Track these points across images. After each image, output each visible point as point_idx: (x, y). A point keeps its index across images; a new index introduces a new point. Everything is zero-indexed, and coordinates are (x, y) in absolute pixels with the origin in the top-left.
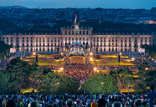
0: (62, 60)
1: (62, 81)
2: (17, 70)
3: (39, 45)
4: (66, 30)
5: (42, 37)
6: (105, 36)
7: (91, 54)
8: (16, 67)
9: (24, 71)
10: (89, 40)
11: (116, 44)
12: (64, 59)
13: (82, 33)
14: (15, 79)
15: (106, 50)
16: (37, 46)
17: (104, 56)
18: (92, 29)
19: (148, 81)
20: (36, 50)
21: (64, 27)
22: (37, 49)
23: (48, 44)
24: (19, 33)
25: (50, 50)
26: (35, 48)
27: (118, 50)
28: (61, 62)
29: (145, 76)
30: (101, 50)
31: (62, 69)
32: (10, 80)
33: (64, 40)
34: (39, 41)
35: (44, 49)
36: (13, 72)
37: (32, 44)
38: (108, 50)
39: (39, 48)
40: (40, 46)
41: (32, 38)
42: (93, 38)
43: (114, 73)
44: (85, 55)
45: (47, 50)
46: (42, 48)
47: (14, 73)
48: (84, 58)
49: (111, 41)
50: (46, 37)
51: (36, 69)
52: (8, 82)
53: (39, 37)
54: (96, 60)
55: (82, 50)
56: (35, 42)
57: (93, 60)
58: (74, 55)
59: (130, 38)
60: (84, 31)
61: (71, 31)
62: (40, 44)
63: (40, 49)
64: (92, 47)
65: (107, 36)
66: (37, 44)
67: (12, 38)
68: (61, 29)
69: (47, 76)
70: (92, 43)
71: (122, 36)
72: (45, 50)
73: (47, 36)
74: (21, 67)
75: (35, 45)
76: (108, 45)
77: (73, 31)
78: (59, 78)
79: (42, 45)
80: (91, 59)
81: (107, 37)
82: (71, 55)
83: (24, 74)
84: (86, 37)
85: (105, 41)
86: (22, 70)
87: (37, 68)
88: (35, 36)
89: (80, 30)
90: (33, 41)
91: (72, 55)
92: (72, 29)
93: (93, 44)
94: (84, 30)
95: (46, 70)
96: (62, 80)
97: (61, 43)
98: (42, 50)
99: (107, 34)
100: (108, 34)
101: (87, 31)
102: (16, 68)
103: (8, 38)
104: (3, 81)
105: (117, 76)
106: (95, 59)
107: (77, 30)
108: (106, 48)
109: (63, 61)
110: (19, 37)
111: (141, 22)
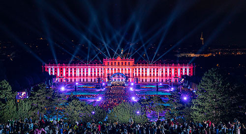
2: (40, 97)
3: (82, 75)
4: (108, 61)
5: (85, 68)
6: (146, 67)
7: (132, 84)
8: (38, 94)
9: (46, 99)
10: (131, 71)
11: (157, 75)
12: (105, 88)
13: (124, 64)
14: (37, 107)
15: (147, 81)
16: (80, 76)
18: (133, 60)
19: (179, 110)
20: (79, 81)
21: (107, 58)
22: (80, 79)
23: (91, 74)
24: (63, 64)
25: (93, 81)
27: (158, 81)
29: (176, 104)
30: (143, 81)
31: (100, 98)
32: (31, 108)
33: (107, 71)
34: (82, 72)
35: (87, 79)
36: (35, 99)
37: (75, 75)
38: (149, 81)
39: (82, 79)
40: (84, 76)
41: (75, 69)
42: (134, 69)
43: (143, 101)
44: (125, 85)
45: (90, 80)
46: (85, 78)
47: (36, 101)
48: (124, 88)
49: (152, 71)
52: (29, 111)
53: (82, 68)
54: (136, 90)
55: (124, 80)
56: (79, 72)
57: (133, 90)
58: (116, 85)
59: (170, 69)
60: (126, 62)
61: (113, 62)
62: (84, 74)
64: (133, 77)
65: (148, 67)
66: (80, 74)
68: (104, 60)
69: (71, 103)
70: (133, 74)
71: (162, 67)
72: (88, 81)
73: (90, 66)
74: (43, 94)
76: (149, 75)
77: (115, 62)
78: (83, 106)
80: (131, 89)
83: (47, 101)
84: (127, 68)
85: (146, 72)
86: (45, 98)
87: (61, 95)
88: (79, 66)
89: (122, 61)
90: (77, 72)
91: (113, 85)
92: (114, 60)
93: (135, 75)
97: (104, 74)
98: (85, 81)
100: (149, 65)
101: (129, 63)
102: (38, 96)
104: (23, 110)
105: (147, 104)
107: (119, 61)
108: (148, 78)
110: (63, 67)
111: (183, 55)
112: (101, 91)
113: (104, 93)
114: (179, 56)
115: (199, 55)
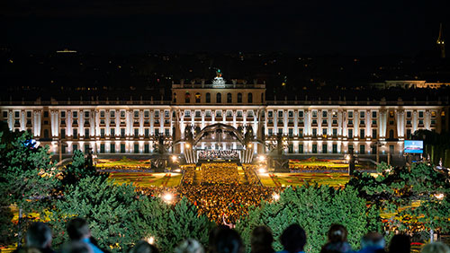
0: (173, 175)
1: (141, 216)
3: (108, 133)
4: (187, 91)
5: (118, 110)
6: (301, 108)
7: (262, 158)
10: (255, 119)
11: (335, 131)
12: (179, 170)
13: (234, 99)
15: (305, 150)
16: (103, 137)
17: (299, 165)
18: (263, 86)
20: (99, 150)
21: (182, 82)
22: (103, 146)
23: (136, 131)
24: (50, 100)
25: (141, 149)
26: (99, 143)
27: (339, 150)
28: (171, 179)
30: (291, 151)
33: (182, 119)
34: (107, 122)
35: (123, 146)
37: (87, 132)
38: (311, 150)
39: (108, 144)
40: (113, 137)
41: (87, 114)
42: (266, 115)
44: (242, 161)
45: (132, 150)
46: (118, 143)
48: (240, 168)
49: (320, 122)
50: (131, 110)
51: (28, 163)
53: (107, 110)
54: (278, 175)
55: (235, 147)
56: (98, 125)
57: (267, 175)
58: (212, 161)
59: (374, 114)
60: (240, 94)
61: (203, 92)
62: (113, 131)
63: (113, 146)
64: (264, 140)
65: (306, 107)
66: (103, 131)
67: (29, 114)
68: (174, 86)
69: (76, 192)
70: (263, 129)
71: (350, 108)
72: (127, 150)
73: (131, 107)
75: (98, 133)
76: (311, 133)
77: (208, 94)
78: (127, 205)
79: (118, 132)
80: (263, 172)
81: (306, 110)
82: (202, 161)
84: (245, 110)
85: (301, 124)
88: (98, 107)
89: (229, 90)
90: (92, 123)
91: (206, 162)
92: (205, 88)
93: (266, 132)
94: (240, 90)
95: (73, 168)
96: (144, 211)
97: (174, 129)
98: (118, 149)
99: (306, 102)
100: (310, 102)
101: (250, 95)
103: (17, 114)
106: (275, 172)
107: (219, 91)
108: (305, 143)
109: (175, 177)
110: (52, 110)
111: (393, 83)
112: (169, 177)
113: (179, 182)
114: (381, 86)
115: (438, 85)
